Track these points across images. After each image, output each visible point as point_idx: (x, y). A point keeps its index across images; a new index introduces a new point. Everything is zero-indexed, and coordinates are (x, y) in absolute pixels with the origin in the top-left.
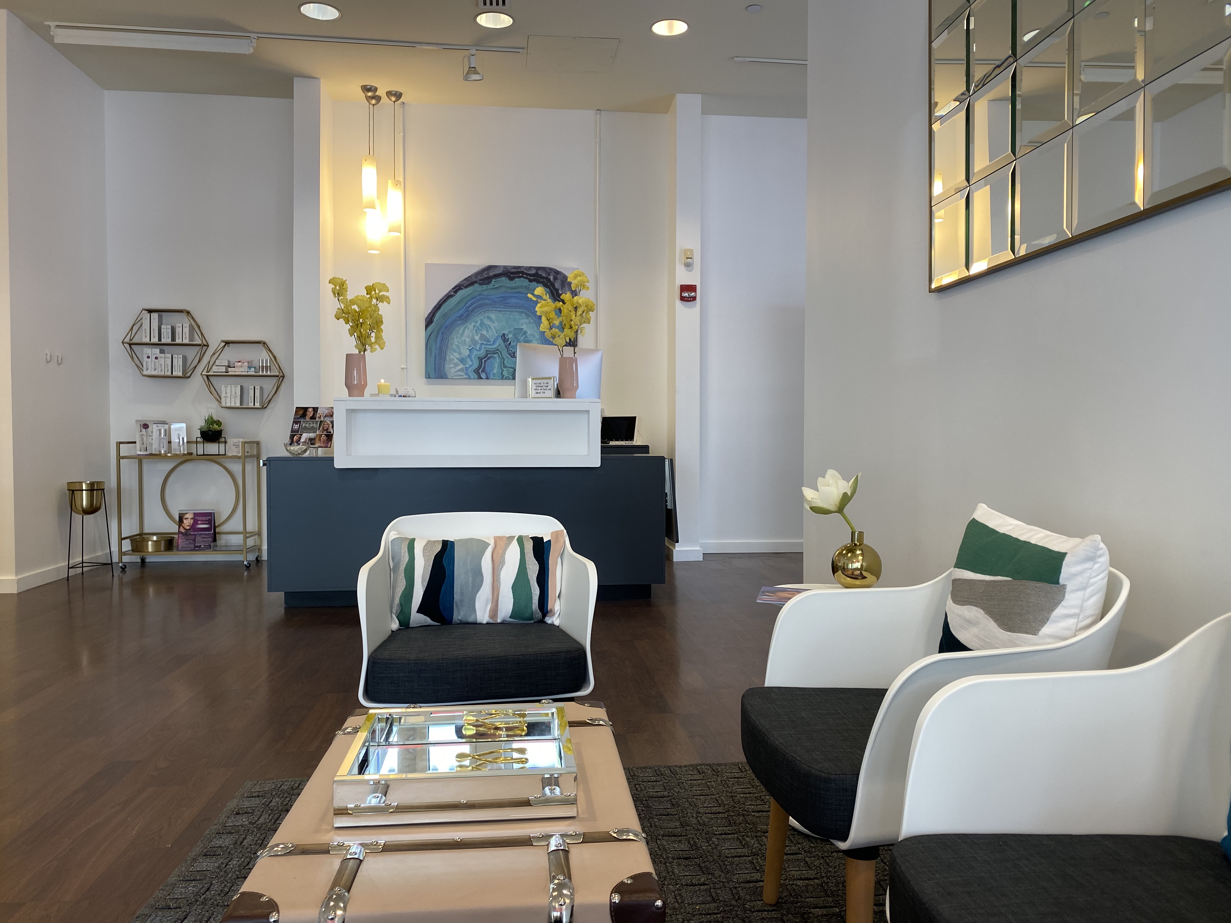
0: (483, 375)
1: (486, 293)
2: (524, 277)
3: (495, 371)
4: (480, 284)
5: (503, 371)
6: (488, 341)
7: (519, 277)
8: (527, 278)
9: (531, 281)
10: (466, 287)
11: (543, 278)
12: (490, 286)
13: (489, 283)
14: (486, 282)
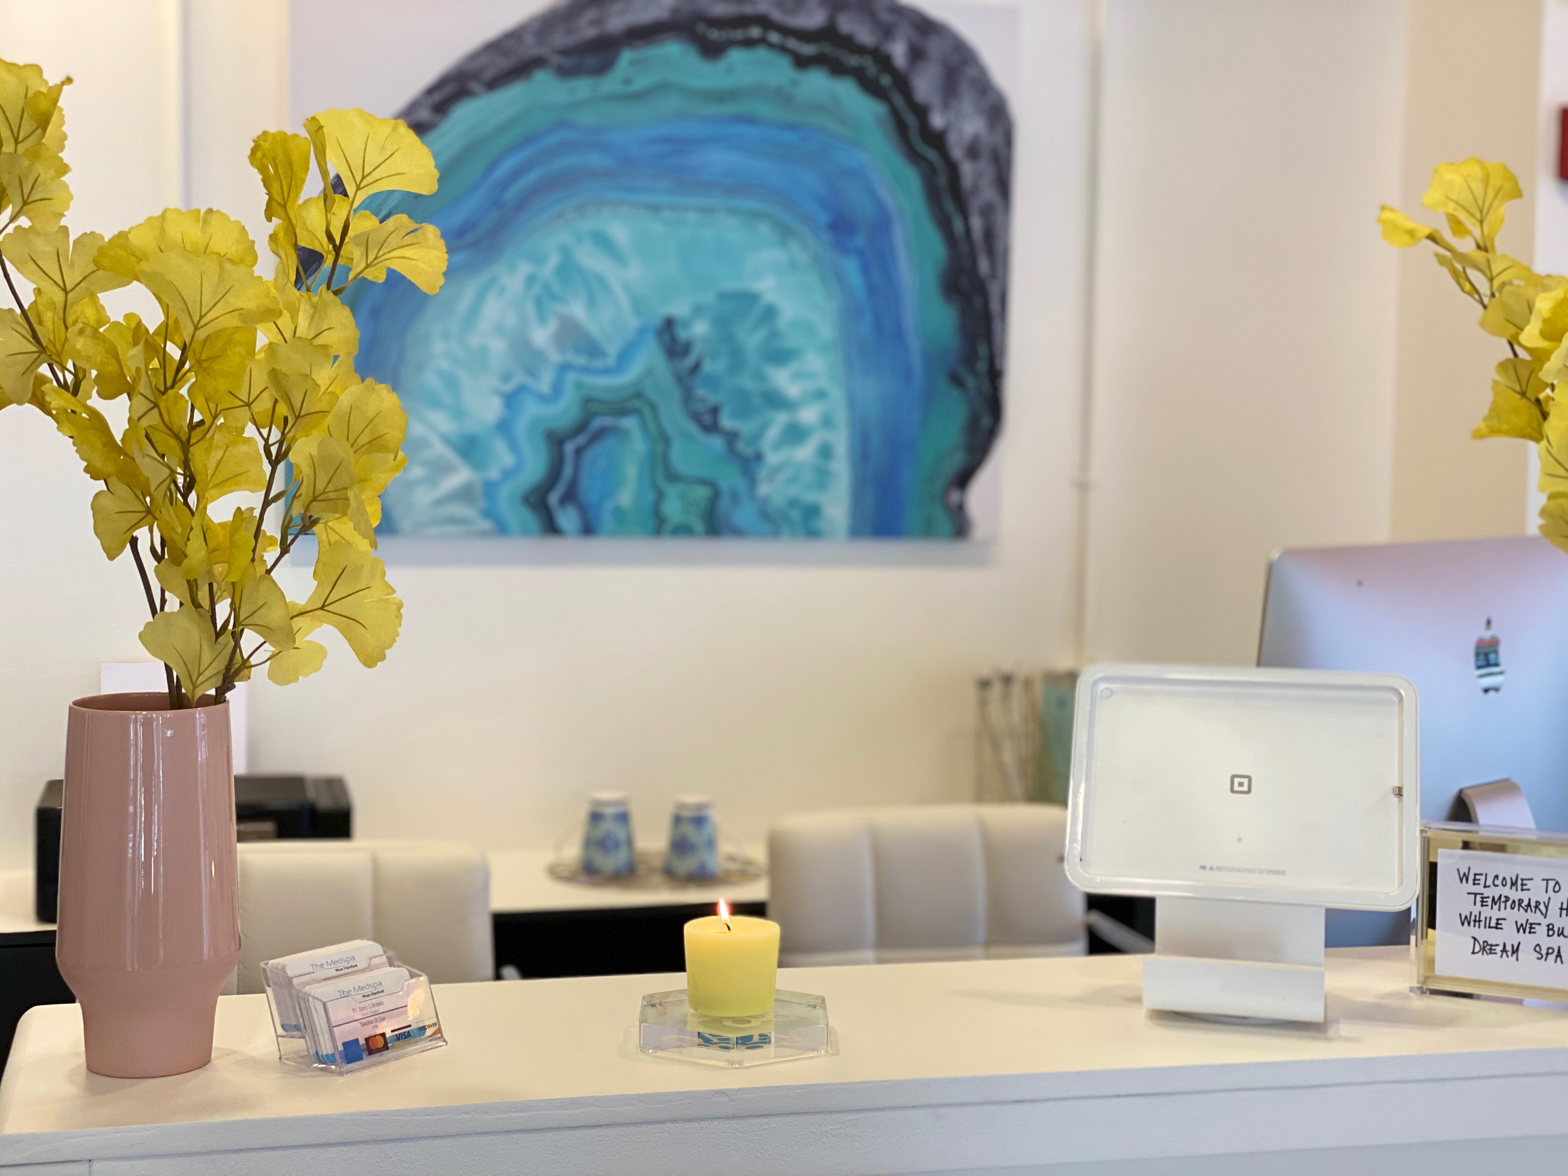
0: (568, 518)
1: (587, 118)
2: (771, 46)
3: (626, 497)
4: (565, 73)
5: (660, 496)
6: (593, 350)
7: (749, 43)
8: (783, 49)
9: (802, 62)
10: (493, 84)
11: (860, 50)
12: (610, 83)
13: (602, 68)
14: (591, 61)
